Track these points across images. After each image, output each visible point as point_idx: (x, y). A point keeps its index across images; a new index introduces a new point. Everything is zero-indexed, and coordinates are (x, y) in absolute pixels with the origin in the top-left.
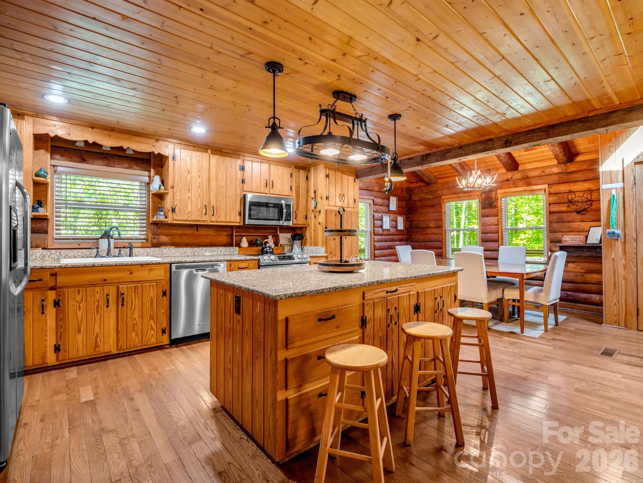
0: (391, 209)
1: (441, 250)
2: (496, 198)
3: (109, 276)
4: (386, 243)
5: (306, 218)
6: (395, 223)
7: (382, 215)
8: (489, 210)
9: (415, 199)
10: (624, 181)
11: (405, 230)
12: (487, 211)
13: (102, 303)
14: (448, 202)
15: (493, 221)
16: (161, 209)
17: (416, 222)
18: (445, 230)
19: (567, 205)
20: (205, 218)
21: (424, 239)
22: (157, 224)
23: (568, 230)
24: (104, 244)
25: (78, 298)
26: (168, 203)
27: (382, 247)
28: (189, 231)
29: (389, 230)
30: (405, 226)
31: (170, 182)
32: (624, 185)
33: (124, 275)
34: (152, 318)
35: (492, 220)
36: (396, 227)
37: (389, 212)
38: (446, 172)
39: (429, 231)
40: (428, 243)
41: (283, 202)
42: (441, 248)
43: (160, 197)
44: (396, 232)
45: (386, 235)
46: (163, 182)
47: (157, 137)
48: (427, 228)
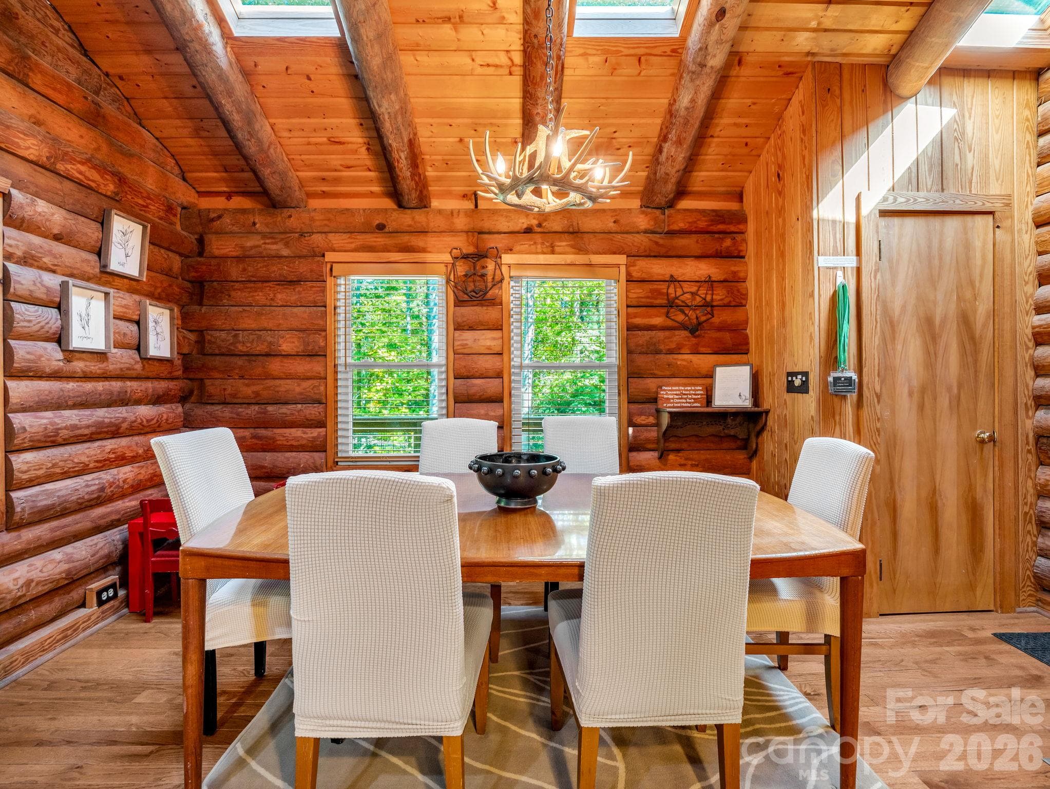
0: (115, 265)
1: (322, 431)
2: (497, 278)
4: (87, 412)
6: (134, 328)
7: (64, 286)
8: (478, 309)
9: (223, 252)
10: (858, 253)
11: (178, 362)
12: (470, 312)
14: (346, 274)
15: (488, 343)
17: (223, 335)
18: (335, 366)
19: (664, 310)
21: (257, 394)
23: (668, 373)
27: (64, 433)
29: (101, 356)
30: (178, 343)
32: (859, 261)
35: (486, 340)
36: (139, 347)
38: (345, 174)
39: (275, 366)
40: (270, 408)
42: (321, 424)
44: (138, 367)
45: (87, 377)
48: (267, 355)
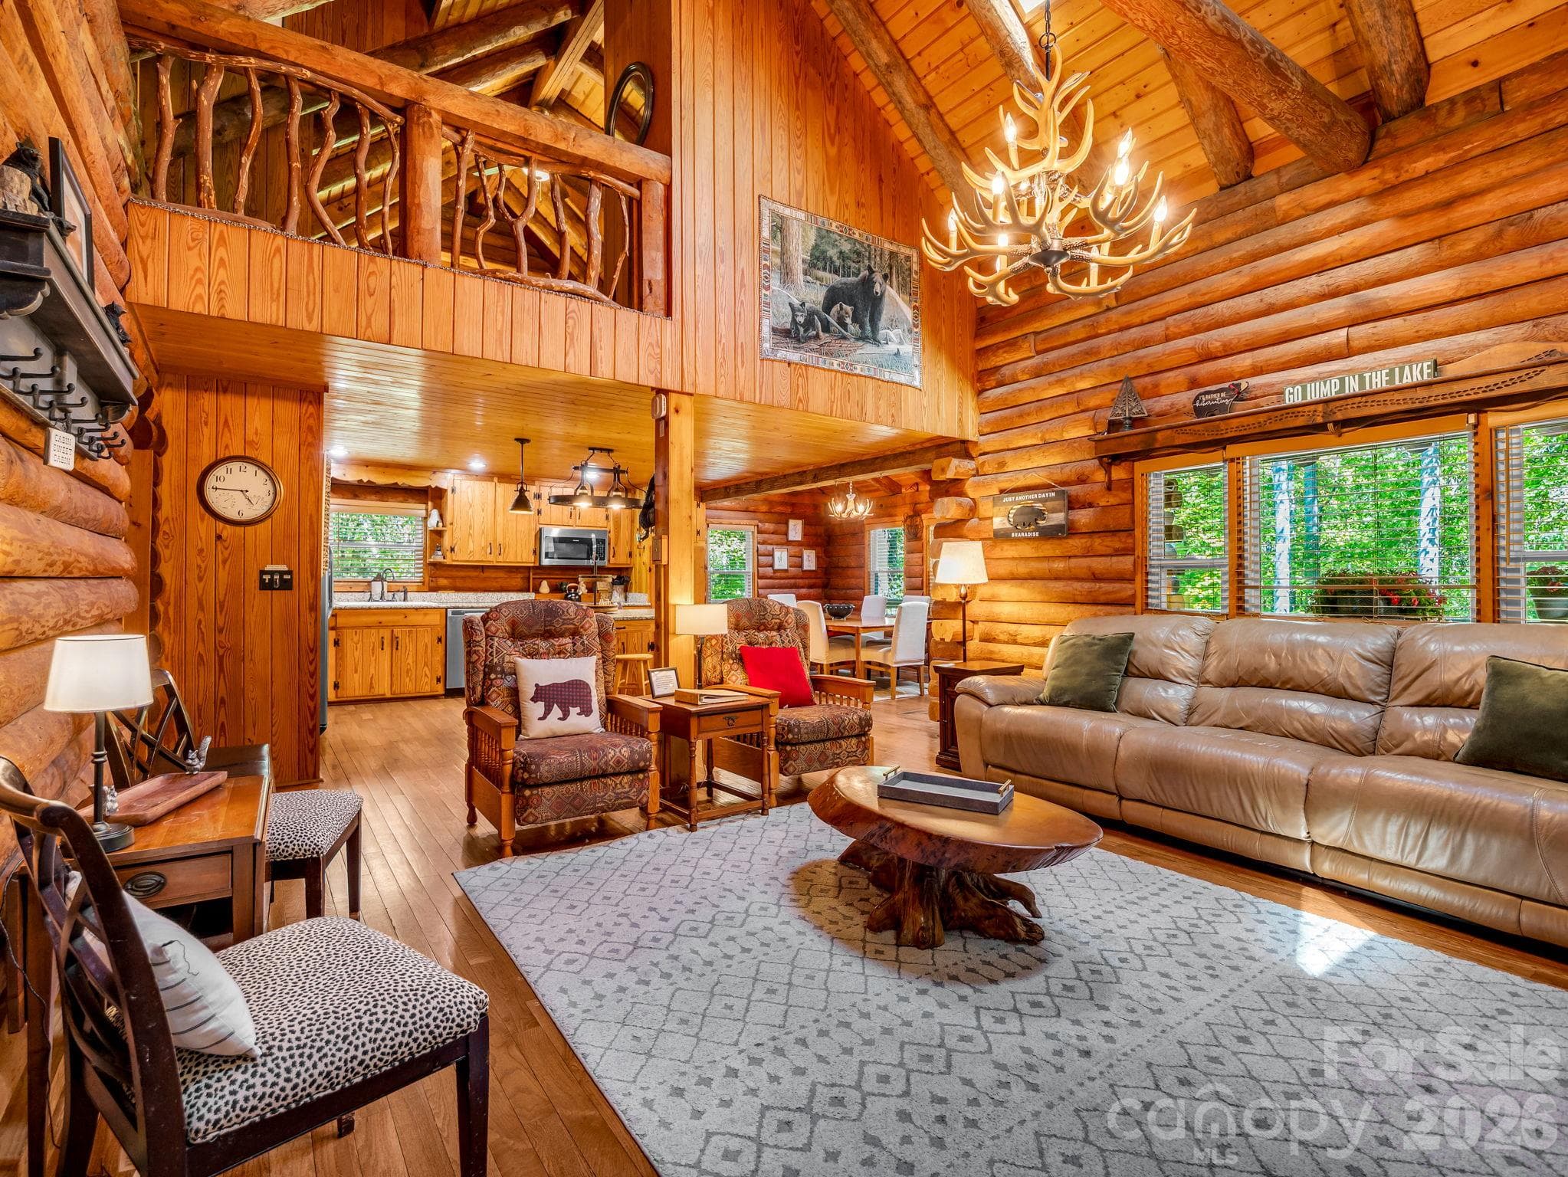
0: (791, 538)
3: (384, 619)
5: (631, 555)
6: (798, 559)
7: (774, 549)
8: (914, 543)
11: (818, 571)
13: (378, 644)
16: (439, 548)
17: (835, 559)
18: (868, 572)
20: (490, 558)
22: (434, 565)
24: (377, 587)
25: (356, 639)
26: (447, 542)
28: (474, 574)
29: (785, 570)
30: (818, 564)
31: (448, 518)
33: (399, 619)
34: (426, 664)
36: (801, 566)
37: (789, 543)
41: (593, 536)
43: (438, 534)
44: (801, 574)
45: (780, 578)
46: (441, 516)
47: (434, 469)
48: (847, 568)
